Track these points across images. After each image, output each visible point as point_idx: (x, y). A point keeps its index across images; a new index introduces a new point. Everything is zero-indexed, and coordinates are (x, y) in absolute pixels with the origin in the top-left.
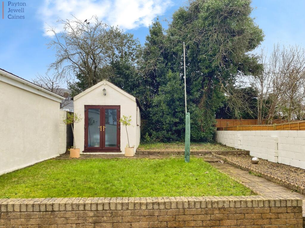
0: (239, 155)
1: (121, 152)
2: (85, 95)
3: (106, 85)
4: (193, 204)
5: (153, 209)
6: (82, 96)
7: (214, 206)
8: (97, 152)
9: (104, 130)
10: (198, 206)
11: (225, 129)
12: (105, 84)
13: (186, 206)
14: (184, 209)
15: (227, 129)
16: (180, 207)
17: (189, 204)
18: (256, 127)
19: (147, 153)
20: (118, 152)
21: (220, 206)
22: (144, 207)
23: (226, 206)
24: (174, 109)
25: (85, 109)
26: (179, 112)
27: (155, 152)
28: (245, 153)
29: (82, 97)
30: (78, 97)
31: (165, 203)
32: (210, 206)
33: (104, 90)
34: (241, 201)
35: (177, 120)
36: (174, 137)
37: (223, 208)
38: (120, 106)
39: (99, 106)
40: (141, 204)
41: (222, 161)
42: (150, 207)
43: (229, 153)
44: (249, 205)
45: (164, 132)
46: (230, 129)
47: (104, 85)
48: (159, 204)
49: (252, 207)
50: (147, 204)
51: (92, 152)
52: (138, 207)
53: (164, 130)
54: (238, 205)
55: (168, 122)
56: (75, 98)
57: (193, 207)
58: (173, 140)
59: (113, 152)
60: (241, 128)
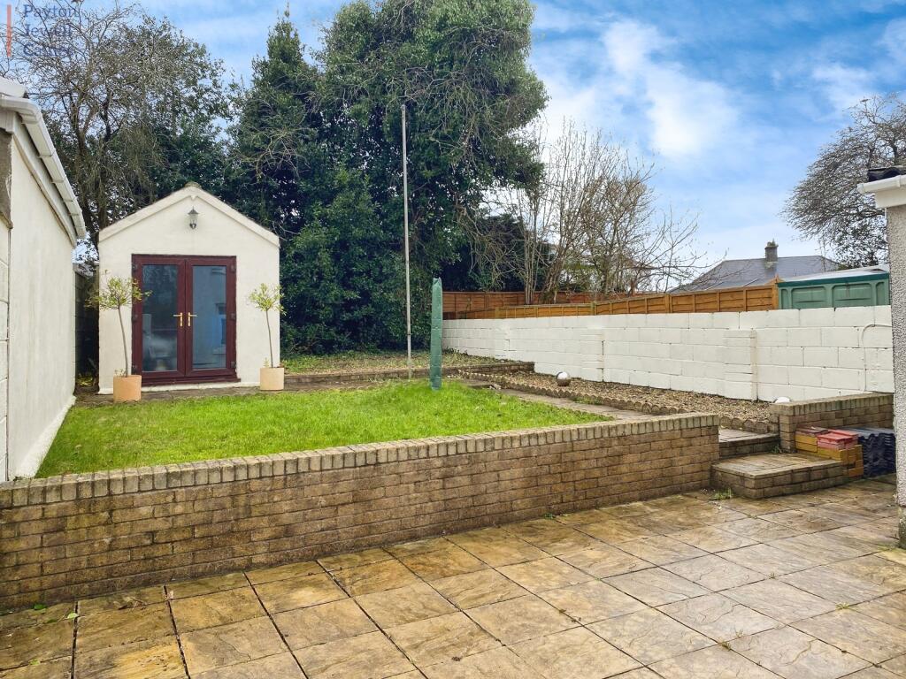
0: (514, 371)
1: (239, 380)
2: (134, 224)
3: (198, 201)
4: (584, 432)
5: (530, 445)
6: (124, 229)
7: (612, 434)
8: (169, 384)
9: (189, 325)
10: (591, 436)
11: (463, 315)
12: (193, 197)
13: (575, 437)
14: (572, 441)
15: (467, 315)
16: (567, 439)
17: (579, 433)
18: (545, 310)
19: (308, 380)
20: (230, 381)
21: (620, 433)
22: (516, 444)
23: (627, 432)
24: (345, 267)
25: (133, 265)
26: (360, 274)
27: (328, 377)
28: (526, 367)
29: (125, 232)
30: (113, 230)
31: (546, 435)
32: (606, 435)
33: (193, 213)
34: (645, 424)
35: (354, 295)
36: (345, 339)
37: (624, 436)
38: (234, 258)
39: (173, 256)
40: (512, 439)
41: (496, 385)
42: (525, 443)
43: (494, 369)
44: (656, 428)
45: (322, 326)
46: (476, 314)
47: (191, 198)
48: (537, 436)
49: (660, 431)
50: (521, 438)
51: (155, 385)
52: (508, 445)
53: (320, 322)
54: (642, 430)
55: (331, 299)
56: (103, 234)
57: (584, 437)
58: (340, 347)
59: (215, 382)
60: (507, 312)
